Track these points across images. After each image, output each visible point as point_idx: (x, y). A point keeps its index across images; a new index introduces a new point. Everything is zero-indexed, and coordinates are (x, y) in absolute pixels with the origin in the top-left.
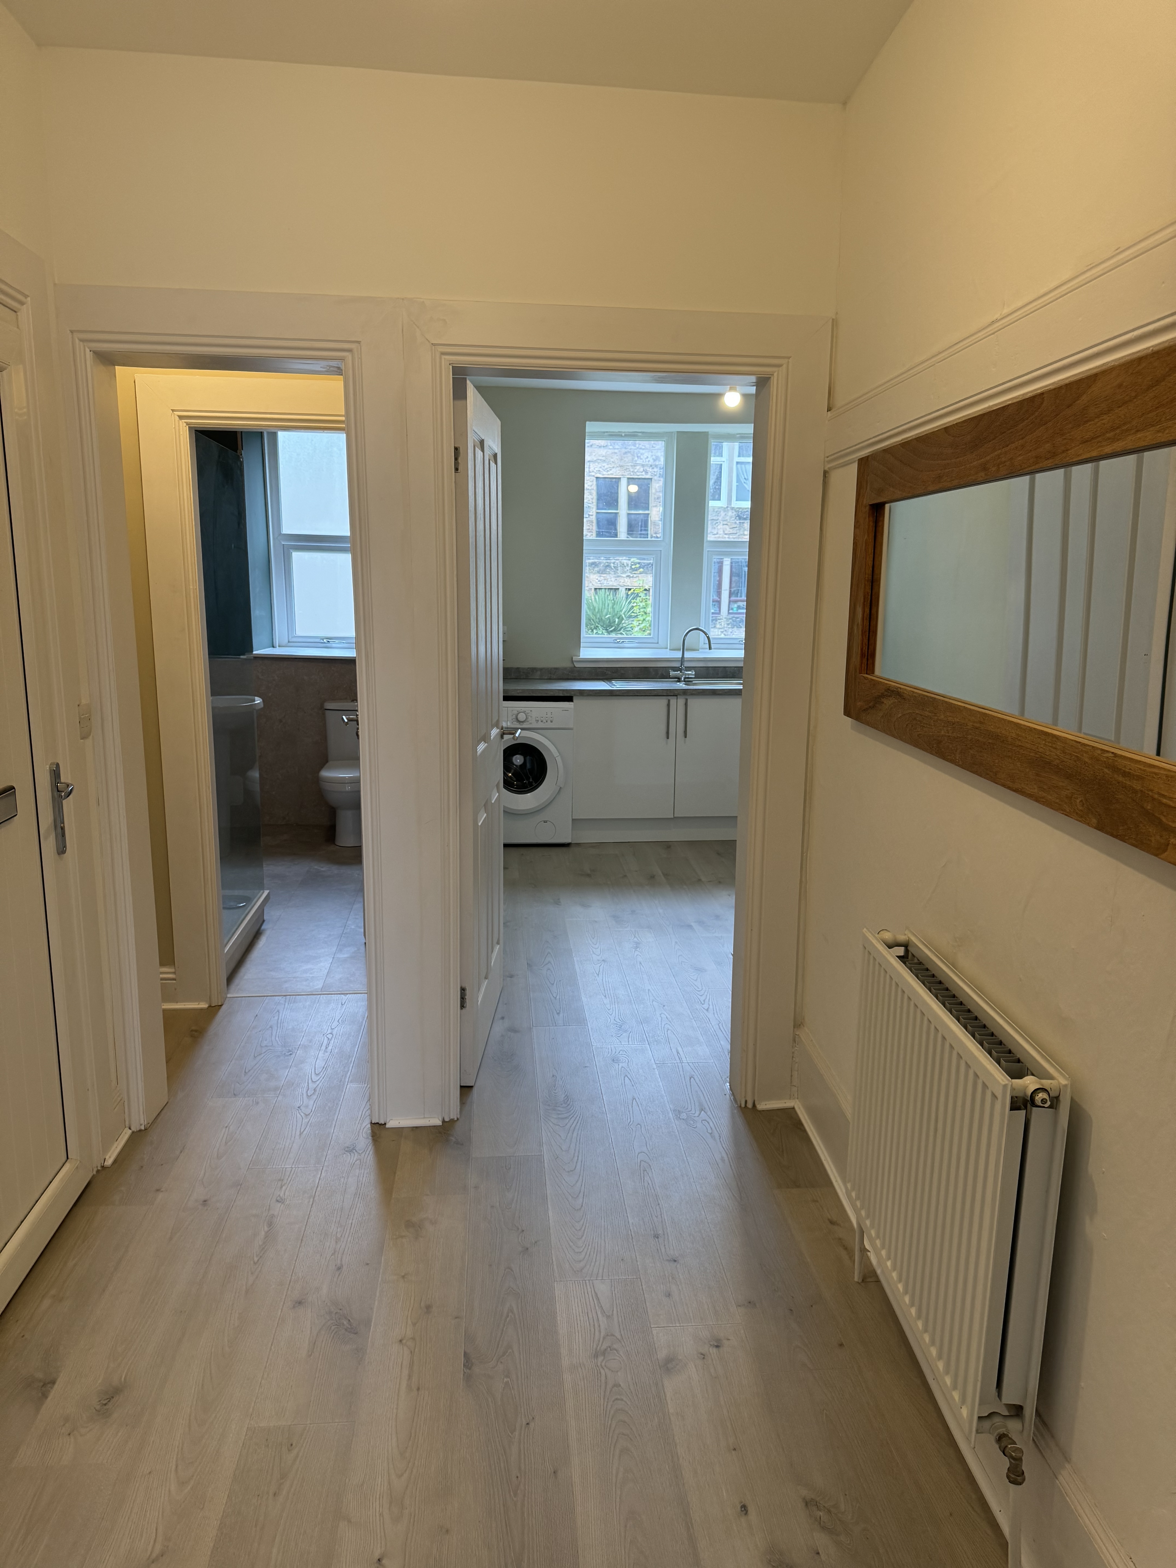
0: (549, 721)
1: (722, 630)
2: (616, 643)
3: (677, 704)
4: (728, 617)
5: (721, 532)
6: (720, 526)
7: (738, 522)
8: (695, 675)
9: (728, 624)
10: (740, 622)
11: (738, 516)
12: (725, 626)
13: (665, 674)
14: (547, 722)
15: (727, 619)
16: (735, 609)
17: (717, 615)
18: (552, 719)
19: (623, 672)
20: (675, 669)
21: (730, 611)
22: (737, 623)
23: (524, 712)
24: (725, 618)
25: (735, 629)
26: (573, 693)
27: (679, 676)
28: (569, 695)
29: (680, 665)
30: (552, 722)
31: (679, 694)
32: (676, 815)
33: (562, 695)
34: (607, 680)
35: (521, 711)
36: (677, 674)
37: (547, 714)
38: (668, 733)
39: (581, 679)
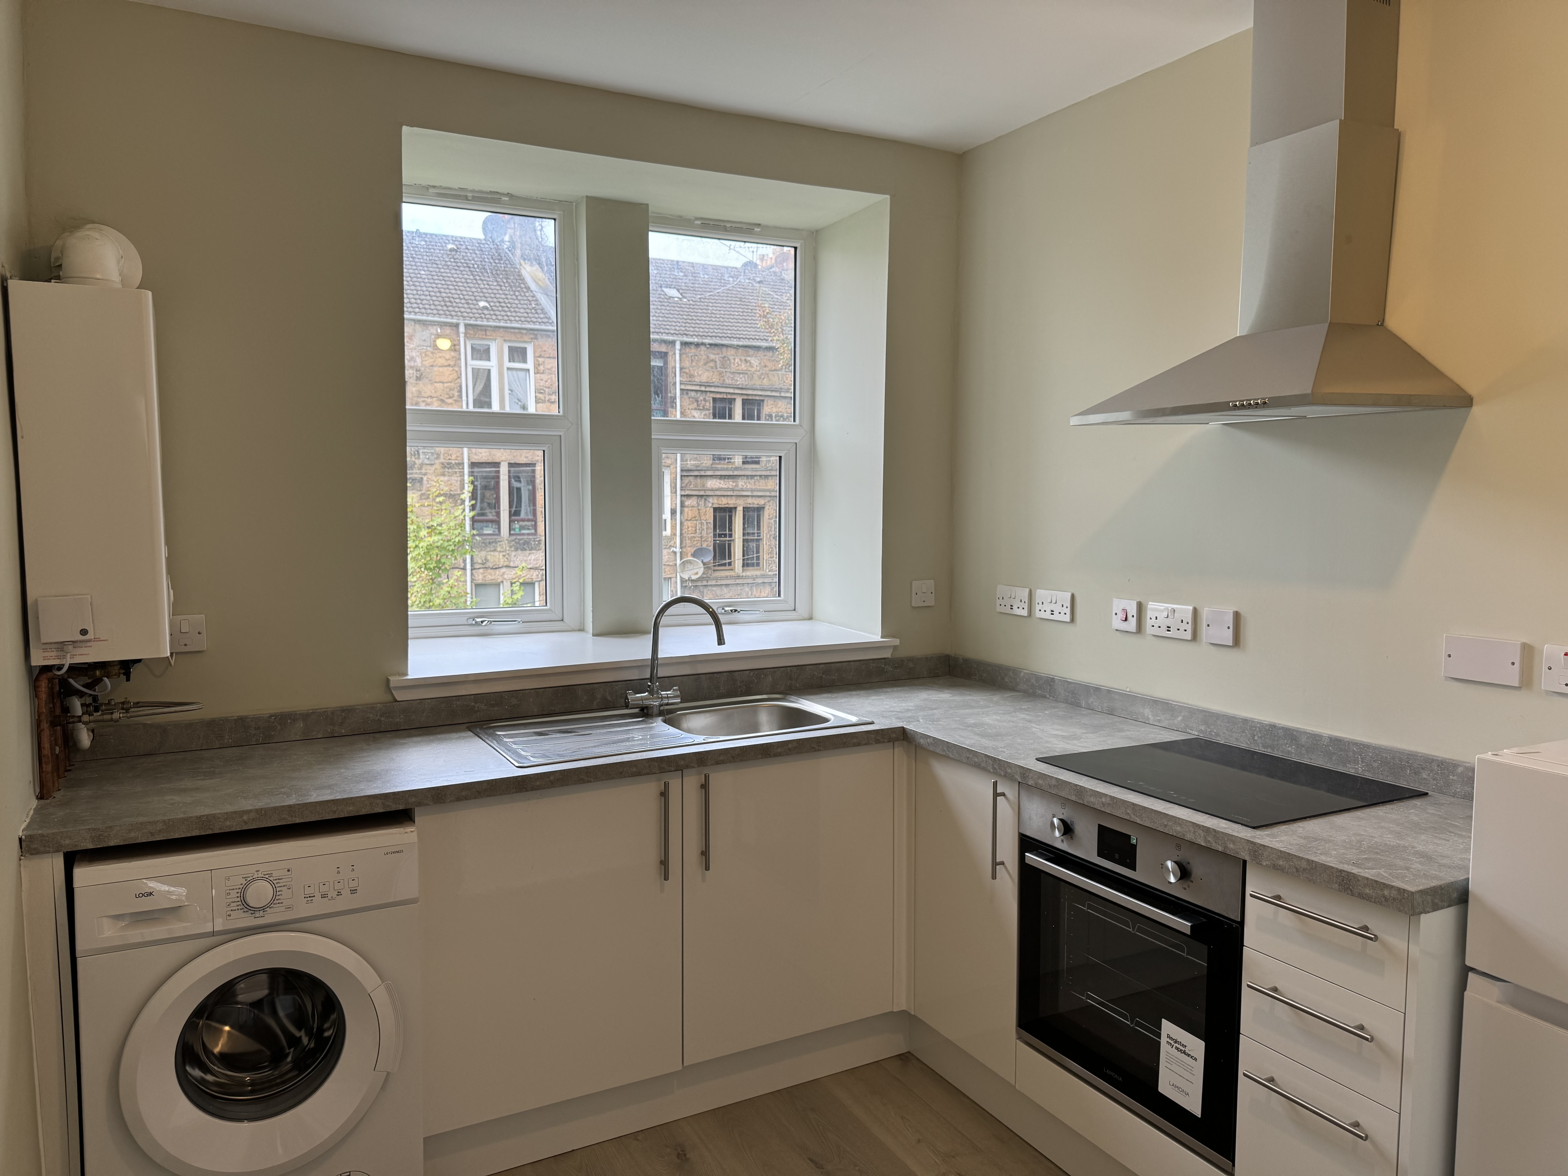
0: (346, 892)
1: (504, 554)
3: (685, 789)
4: (510, 539)
8: (680, 695)
9: (511, 547)
10: (524, 545)
12: (507, 548)
13: (609, 698)
14: (339, 894)
15: (509, 542)
16: (517, 530)
17: (496, 537)
18: (353, 884)
19: (515, 702)
20: (639, 686)
21: (512, 532)
22: (520, 545)
23: (268, 877)
24: (507, 540)
25: (519, 552)
26: (413, 800)
27: (647, 703)
28: (401, 807)
29: (648, 676)
30: (353, 891)
31: (687, 767)
32: (685, 1065)
33: (380, 810)
34: (481, 728)
35: (256, 876)
36: (642, 699)
37: (339, 872)
38: (664, 863)
39: (413, 732)
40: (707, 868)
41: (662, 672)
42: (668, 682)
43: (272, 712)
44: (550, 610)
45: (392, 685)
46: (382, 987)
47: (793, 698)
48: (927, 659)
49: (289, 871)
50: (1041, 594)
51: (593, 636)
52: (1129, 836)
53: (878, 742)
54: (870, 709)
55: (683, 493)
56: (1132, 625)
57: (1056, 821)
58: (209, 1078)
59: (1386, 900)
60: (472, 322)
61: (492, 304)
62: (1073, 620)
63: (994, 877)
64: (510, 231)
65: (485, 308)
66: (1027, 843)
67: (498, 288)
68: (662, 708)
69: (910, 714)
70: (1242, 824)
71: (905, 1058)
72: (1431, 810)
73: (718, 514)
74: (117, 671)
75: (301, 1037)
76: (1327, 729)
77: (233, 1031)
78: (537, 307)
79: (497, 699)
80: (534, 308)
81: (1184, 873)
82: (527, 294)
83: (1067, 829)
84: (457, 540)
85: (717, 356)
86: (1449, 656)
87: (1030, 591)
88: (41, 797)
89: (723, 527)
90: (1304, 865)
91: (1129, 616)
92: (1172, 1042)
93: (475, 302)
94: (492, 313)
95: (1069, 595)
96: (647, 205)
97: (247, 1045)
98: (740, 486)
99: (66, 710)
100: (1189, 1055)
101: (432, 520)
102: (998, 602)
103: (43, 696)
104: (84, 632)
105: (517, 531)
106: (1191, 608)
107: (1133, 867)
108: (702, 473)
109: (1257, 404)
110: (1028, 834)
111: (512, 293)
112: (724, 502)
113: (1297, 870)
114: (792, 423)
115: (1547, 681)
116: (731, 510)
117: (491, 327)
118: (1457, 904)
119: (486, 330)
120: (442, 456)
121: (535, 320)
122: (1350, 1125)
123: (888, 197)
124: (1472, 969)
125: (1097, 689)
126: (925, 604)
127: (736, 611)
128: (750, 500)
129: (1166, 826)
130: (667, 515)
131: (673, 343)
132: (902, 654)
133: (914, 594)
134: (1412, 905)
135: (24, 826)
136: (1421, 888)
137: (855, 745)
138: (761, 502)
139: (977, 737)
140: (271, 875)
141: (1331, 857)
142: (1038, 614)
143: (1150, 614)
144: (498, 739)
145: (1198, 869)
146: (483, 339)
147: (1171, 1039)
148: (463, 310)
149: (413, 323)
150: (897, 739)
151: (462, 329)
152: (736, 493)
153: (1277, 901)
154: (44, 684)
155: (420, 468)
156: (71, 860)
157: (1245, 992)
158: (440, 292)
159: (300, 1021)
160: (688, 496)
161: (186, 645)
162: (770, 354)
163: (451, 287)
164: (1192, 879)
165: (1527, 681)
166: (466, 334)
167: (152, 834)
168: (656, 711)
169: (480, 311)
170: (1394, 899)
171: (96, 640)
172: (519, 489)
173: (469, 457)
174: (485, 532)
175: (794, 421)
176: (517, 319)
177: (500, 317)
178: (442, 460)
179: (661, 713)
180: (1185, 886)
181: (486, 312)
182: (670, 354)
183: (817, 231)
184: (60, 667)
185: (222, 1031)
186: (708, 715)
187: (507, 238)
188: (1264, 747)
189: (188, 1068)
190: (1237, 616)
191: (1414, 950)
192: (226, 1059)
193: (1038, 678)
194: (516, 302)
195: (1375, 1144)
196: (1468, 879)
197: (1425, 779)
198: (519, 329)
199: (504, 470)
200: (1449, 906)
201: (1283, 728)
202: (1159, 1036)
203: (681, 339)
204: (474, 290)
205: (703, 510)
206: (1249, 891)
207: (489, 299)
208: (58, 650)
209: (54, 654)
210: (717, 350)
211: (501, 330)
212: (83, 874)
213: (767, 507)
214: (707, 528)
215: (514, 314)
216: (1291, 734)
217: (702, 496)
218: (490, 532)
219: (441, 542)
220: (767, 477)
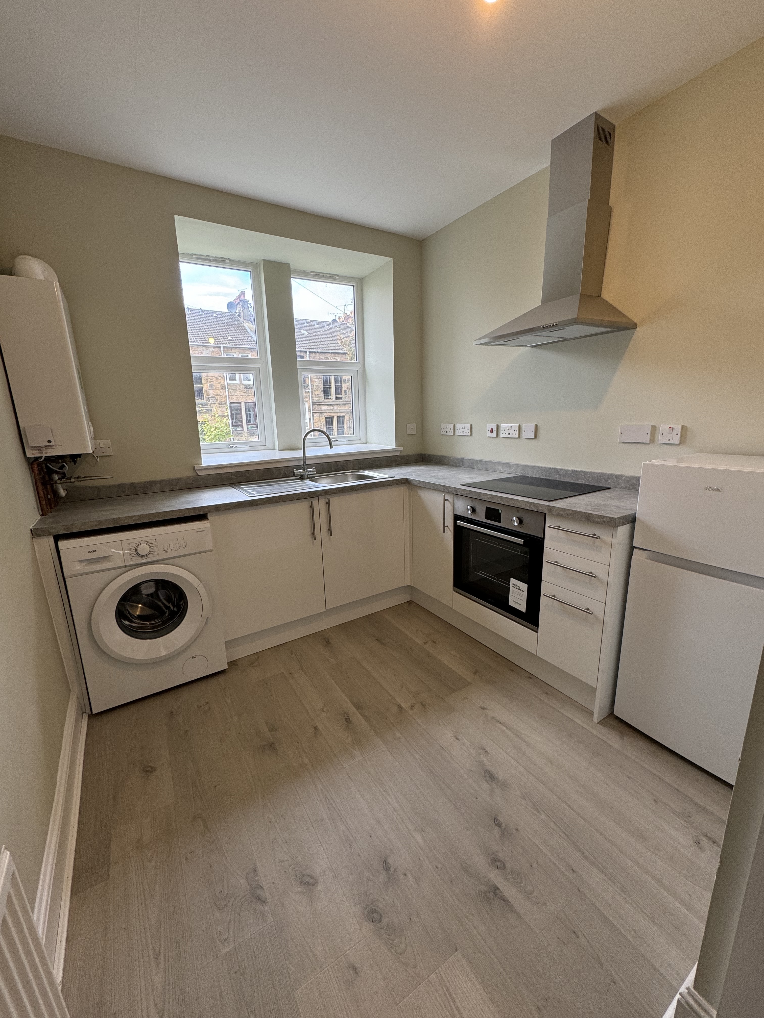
0: (182, 548)
2: (229, 448)
3: (320, 504)
5: (239, 394)
6: (238, 392)
7: (246, 390)
8: (316, 471)
11: (246, 387)
13: (287, 473)
14: (179, 549)
18: (184, 545)
19: (248, 475)
20: (298, 468)
23: (146, 543)
24: (246, 432)
26: (207, 510)
27: (302, 474)
28: (202, 513)
29: (302, 464)
30: (185, 547)
31: (320, 495)
32: (327, 609)
33: (193, 514)
34: (235, 485)
35: (141, 542)
36: (300, 472)
37: (177, 540)
38: (313, 534)
39: (207, 487)
40: (331, 535)
41: (308, 462)
42: (310, 466)
43: (146, 480)
44: (261, 441)
45: (196, 468)
46: (201, 585)
47: (361, 471)
48: (413, 455)
49: (156, 540)
50: (458, 426)
51: (279, 450)
52: (498, 510)
53: (397, 484)
54: (393, 473)
55: (313, 412)
56: (494, 434)
57: (469, 507)
58: (134, 625)
59: (604, 522)
60: (226, 346)
61: (233, 338)
62: (471, 435)
63: (444, 532)
64: (238, 309)
65: (231, 340)
66: (457, 518)
67: (235, 332)
68: (309, 476)
69: (409, 474)
70: (544, 500)
71: (410, 602)
72: (614, 493)
73: (327, 420)
74: (69, 460)
75: (170, 606)
76: (571, 467)
77: (143, 606)
78: (251, 339)
79: (241, 474)
80: (250, 340)
81: (521, 522)
82: (247, 334)
83: (474, 510)
84: (226, 431)
85: (324, 357)
86: (622, 433)
87: (454, 425)
88: (42, 515)
89: (329, 425)
90: (571, 512)
91: (494, 430)
92: (515, 586)
93: (227, 338)
94: (234, 342)
95: (470, 424)
96: (290, 264)
97: (149, 611)
98: (335, 408)
99: (51, 479)
100: (521, 590)
101: (215, 424)
102: (441, 431)
103: (36, 471)
104: (49, 442)
105: (250, 429)
106: (518, 425)
107: (500, 522)
108: (320, 404)
109: (553, 325)
110: (458, 514)
111: (241, 334)
112: (329, 415)
113: (568, 515)
114: (356, 361)
115: (660, 439)
116: (332, 418)
117: (233, 347)
118: (631, 522)
119: (231, 349)
120: (218, 400)
121: (251, 344)
122: (586, 609)
123: (392, 258)
124: (636, 547)
125: (481, 461)
126: (412, 433)
127: (336, 440)
128: (339, 414)
129: (514, 504)
130: (307, 421)
131: (306, 352)
132: (403, 454)
133: (408, 429)
134: (615, 523)
135: (33, 525)
136: (619, 516)
137: (388, 485)
138: (344, 414)
139: (436, 480)
140: (148, 542)
141: (581, 508)
142: (457, 434)
143: (501, 429)
144: (242, 489)
145: (526, 520)
146: (230, 353)
147: (514, 585)
148: (222, 341)
149: (202, 347)
150: (404, 483)
151: (222, 349)
152: (334, 411)
153: (558, 528)
154: (35, 466)
155: (210, 405)
156: (57, 538)
157: (545, 564)
158: (212, 334)
159: (169, 599)
160: (315, 413)
161: (103, 453)
162: (344, 356)
163: (216, 332)
164: (524, 523)
165: (652, 440)
166: (224, 350)
167: (92, 527)
168: (306, 477)
169: (229, 341)
170: (608, 522)
171: (56, 445)
172: (250, 414)
173: (229, 400)
174: (238, 429)
175: (357, 361)
176: (244, 344)
177: (237, 344)
178: (218, 402)
179: (308, 478)
180: (521, 527)
181: (231, 341)
182: (305, 356)
183: (362, 279)
184: (41, 457)
185: (138, 607)
186: (328, 478)
187: (237, 311)
188: (546, 477)
189: (122, 620)
190: (536, 426)
191: (615, 541)
192: (140, 617)
193: (458, 459)
194: (243, 337)
195: (595, 616)
196: (636, 513)
197: (610, 483)
198: (245, 348)
199: (243, 404)
200: (628, 524)
201: (553, 469)
202: (509, 585)
203: (309, 350)
204: (225, 333)
205: (321, 418)
206: (547, 525)
207: (232, 336)
208: (39, 450)
209: (37, 452)
210: (323, 355)
211: (238, 349)
212: (61, 544)
213: (346, 416)
214: (323, 425)
215: (242, 342)
216: (557, 471)
217: (321, 412)
218: (240, 429)
219: (220, 432)
220: (345, 404)
